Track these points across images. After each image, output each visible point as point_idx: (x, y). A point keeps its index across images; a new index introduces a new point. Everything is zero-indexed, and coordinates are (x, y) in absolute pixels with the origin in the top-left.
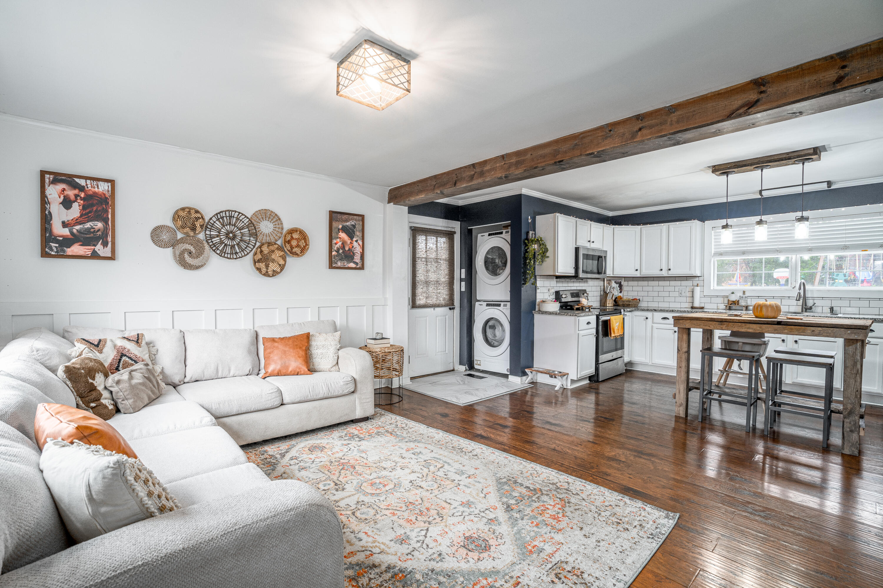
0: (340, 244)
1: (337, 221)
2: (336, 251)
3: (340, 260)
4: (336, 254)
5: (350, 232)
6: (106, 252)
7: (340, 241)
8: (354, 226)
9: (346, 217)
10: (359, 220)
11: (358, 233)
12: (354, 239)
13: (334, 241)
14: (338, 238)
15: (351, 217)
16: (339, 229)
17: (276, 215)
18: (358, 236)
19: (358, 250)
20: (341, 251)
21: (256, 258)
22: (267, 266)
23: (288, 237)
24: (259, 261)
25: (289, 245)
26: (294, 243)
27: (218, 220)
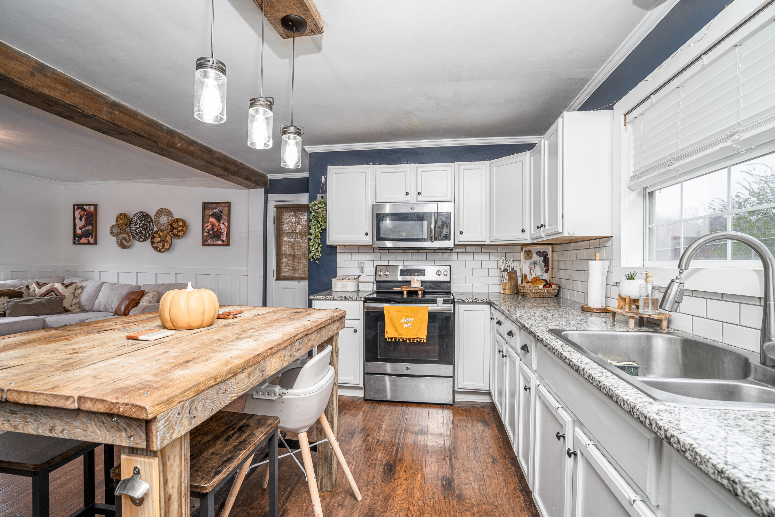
0: (210, 226)
1: (208, 209)
2: (207, 232)
3: (210, 239)
4: (207, 234)
5: (218, 217)
6: (91, 240)
7: (210, 224)
8: (221, 212)
9: (215, 205)
10: (225, 207)
11: (225, 217)
12: (222, 222)
13: (206, 225)
14: (208, 222)
15: (219, 205)
16: (209, 216)
17: (168, 211)
18: (224, 219)
19: (224, 230)
20: (211, 232)
21: (155, 240)
22: (163, 245)
23: (175, 225)
24: (158, 242)
25: (177, 230)
26: (180, 229)
27: (138, 218)
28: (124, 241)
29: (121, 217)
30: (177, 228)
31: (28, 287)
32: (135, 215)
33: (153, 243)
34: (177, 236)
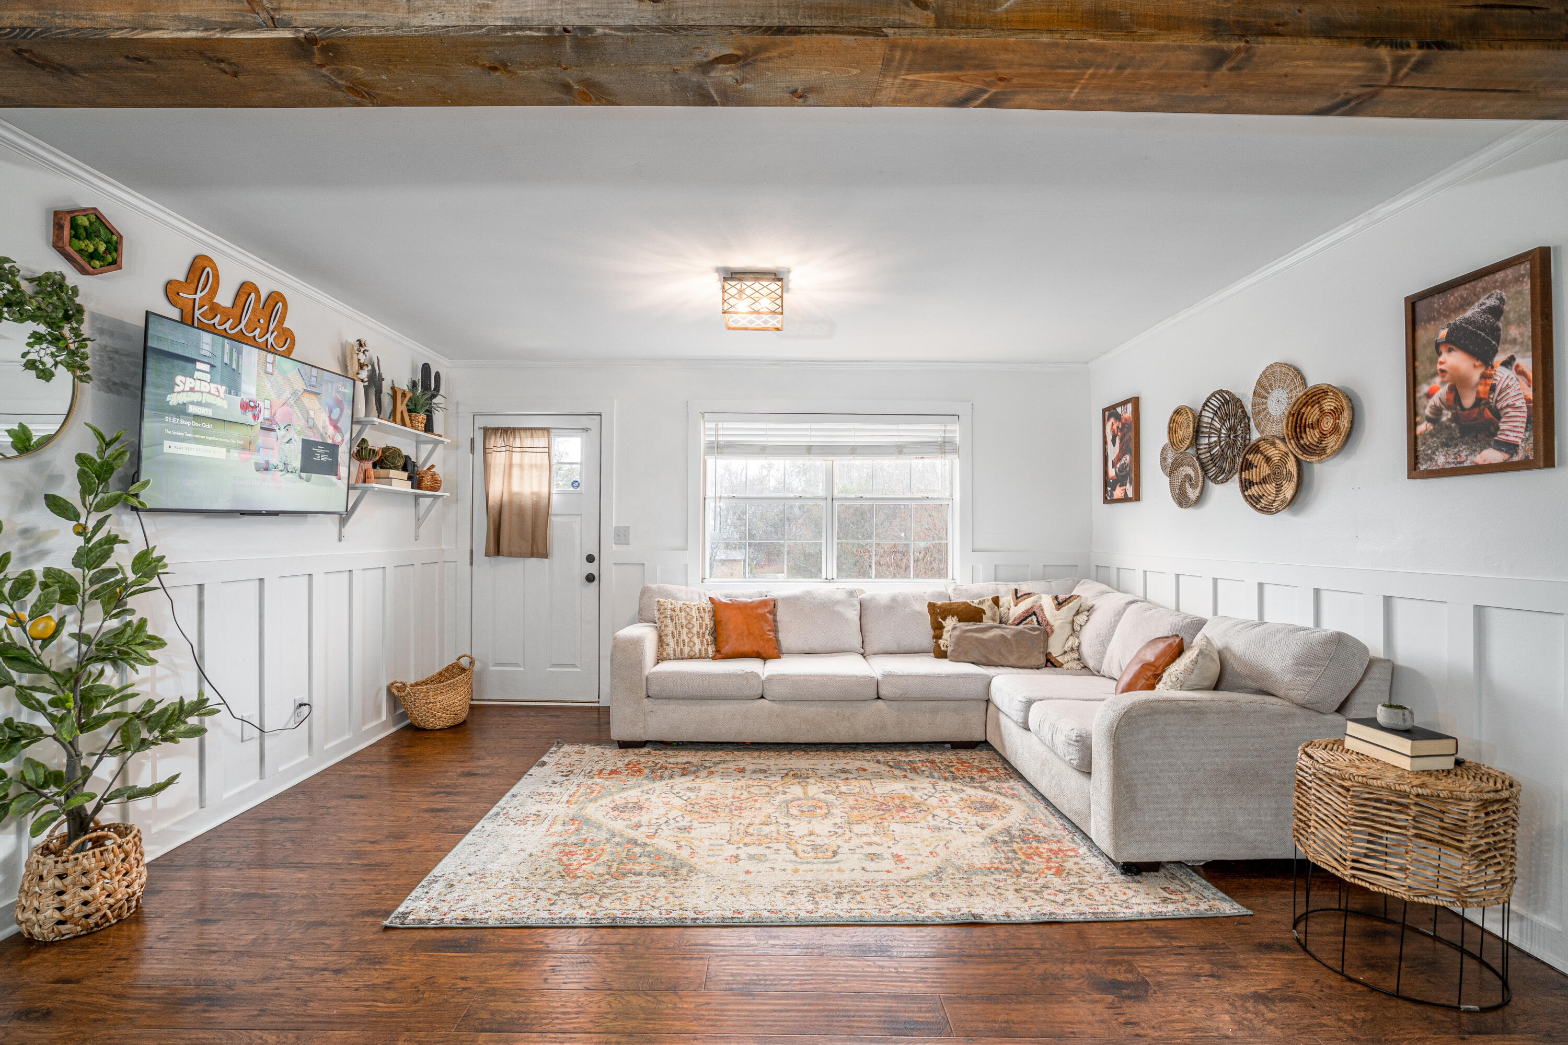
0: (1443, 391)
1: (1430, 320)
2: (1429, 420)
3: (1445, 445)
4: (1430, 427)
5: (1480, 340)
6: (1131, 490)
7: (1443, 383)
8: (1496, 312)
9: (1462, 291)
10: (1518, 280)
11: (1519, 331)
12: (1499, 358)
13: (1424, 389)
14: (1435, 375)
15: (1480, 284)
16: (1438, 345)
17: (1293, 366)
18: (1514, 342)
19: (1517, 392)
20: (1447, 415)
21: (1253, 475)
22: (1279, 489)
23: (1312, 414)
24: (1264, 481)
25: (1316, 432)
26: (1328, 423)
27: (1215, 413)
28: (1187, 484)
29: (1180, 419)
30: (1317, 424)
31: (996, 601)
32: (1205, 404)
33: (1246, 485)
34: (1317, 450)
